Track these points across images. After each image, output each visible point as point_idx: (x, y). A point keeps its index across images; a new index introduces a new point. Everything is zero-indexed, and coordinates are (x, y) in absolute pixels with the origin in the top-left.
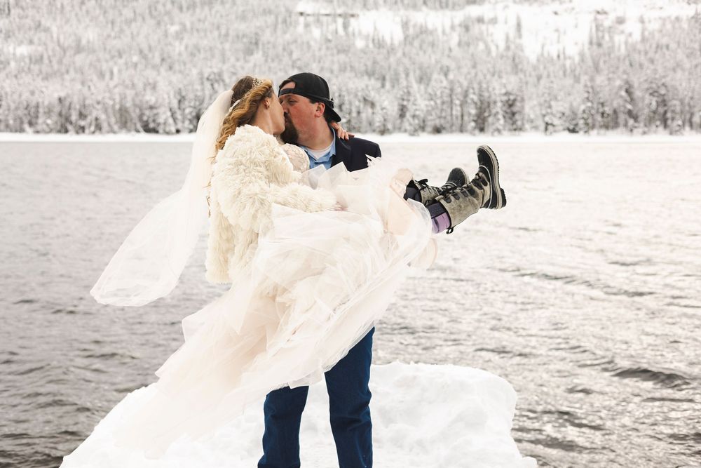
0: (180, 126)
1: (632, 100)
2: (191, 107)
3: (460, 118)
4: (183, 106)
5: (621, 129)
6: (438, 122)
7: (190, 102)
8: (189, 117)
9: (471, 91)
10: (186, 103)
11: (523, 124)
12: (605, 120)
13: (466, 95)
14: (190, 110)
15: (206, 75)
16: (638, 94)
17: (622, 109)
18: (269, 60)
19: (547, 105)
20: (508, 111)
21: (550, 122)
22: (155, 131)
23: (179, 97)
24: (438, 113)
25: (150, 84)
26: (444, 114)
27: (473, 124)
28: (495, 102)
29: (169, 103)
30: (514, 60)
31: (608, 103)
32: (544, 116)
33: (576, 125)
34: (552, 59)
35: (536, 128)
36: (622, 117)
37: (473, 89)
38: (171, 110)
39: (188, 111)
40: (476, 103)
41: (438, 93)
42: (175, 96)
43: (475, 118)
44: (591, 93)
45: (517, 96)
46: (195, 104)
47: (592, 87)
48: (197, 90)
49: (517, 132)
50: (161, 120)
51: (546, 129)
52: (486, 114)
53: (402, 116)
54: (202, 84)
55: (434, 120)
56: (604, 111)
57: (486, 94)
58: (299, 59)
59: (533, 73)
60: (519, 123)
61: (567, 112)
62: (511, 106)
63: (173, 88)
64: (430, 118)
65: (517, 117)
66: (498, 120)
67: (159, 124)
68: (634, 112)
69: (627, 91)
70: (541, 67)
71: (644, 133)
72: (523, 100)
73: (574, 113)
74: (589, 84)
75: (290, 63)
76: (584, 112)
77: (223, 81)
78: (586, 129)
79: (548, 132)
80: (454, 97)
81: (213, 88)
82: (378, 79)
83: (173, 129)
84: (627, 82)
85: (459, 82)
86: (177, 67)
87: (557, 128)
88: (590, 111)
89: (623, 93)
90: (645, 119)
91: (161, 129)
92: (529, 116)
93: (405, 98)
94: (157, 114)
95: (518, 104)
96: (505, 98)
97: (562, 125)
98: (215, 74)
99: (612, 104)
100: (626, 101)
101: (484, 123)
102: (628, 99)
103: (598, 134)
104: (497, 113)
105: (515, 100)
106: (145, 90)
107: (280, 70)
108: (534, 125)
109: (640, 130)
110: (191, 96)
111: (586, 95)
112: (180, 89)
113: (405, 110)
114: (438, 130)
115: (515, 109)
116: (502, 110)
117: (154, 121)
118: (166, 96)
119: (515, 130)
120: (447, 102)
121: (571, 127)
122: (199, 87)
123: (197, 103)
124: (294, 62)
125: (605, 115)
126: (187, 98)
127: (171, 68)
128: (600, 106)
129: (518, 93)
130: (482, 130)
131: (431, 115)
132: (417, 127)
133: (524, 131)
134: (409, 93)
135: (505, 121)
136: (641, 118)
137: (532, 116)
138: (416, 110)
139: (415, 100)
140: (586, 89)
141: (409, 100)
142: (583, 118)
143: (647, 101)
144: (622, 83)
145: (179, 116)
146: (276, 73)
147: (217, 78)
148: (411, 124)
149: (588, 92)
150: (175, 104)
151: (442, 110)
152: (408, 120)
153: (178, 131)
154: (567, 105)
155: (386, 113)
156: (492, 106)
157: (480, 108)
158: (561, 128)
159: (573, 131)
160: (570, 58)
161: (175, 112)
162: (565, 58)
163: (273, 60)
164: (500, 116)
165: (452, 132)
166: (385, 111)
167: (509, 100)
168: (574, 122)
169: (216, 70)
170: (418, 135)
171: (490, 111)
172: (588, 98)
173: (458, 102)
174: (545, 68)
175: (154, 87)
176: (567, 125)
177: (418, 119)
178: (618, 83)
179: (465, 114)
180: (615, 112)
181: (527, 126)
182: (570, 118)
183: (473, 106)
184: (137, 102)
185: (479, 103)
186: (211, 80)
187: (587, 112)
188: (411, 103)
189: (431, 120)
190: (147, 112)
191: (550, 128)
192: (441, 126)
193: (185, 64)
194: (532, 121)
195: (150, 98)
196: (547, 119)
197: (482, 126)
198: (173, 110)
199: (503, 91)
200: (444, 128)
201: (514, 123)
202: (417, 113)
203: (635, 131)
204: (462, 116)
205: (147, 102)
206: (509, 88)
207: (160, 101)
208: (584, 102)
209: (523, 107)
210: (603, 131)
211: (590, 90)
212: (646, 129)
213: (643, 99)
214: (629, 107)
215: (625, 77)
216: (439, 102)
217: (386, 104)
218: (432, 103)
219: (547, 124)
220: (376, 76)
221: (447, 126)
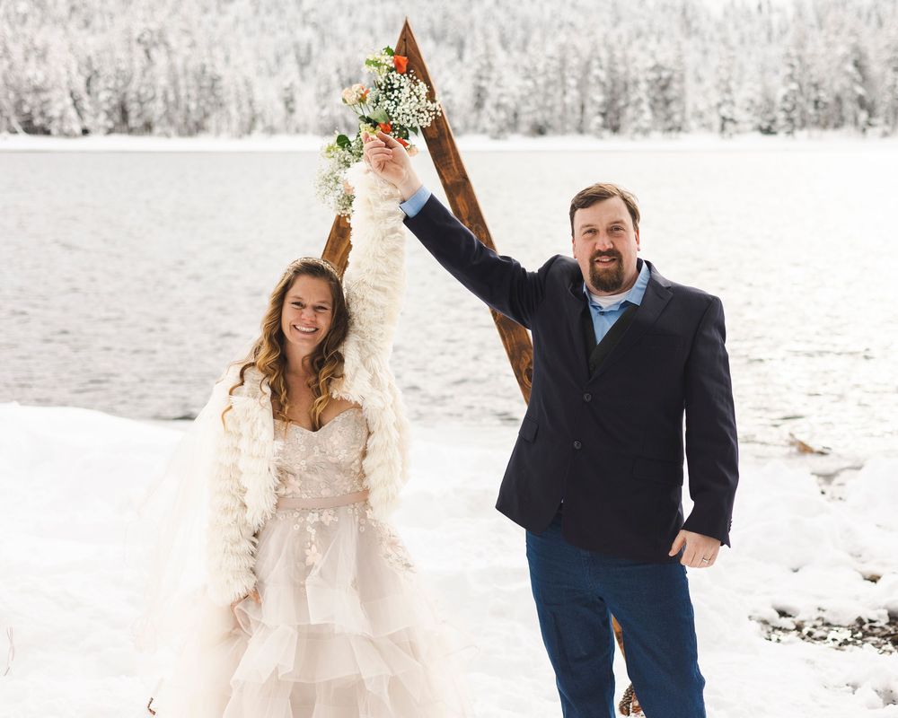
0: (88, 123)
1: (865, 79)
2: (108, 89)
3: (578, 109)
4: (94, 88)
5: (848, 129)
6: (539, 117)
7: (107, 81)
8: (106, 107)
9: (595, 63)
10: (101, 83)
11: (684, 119)
12: (821, 113)
13: (586, 69)
14: (108, 94)
15: (136, 34)
16: (875, 69)
17: (848, 94)
18: (263, 11)
19: (723, 87)
20: (659, 97)
21: (729, 116)
22: (46, 132)
23: (87, 73)
24: (540, 98)
25: (36, 49)
26: (549, 103)
27: (599, 120)
28: (636, 83)
29: (69, 83)
30: (684, 13)
31: (826, 85)
32: (719, 105)
33: (773, 121)
34: (749, 12)
35: (708, 127)
36: (849, 107)
37: (599, 59)
38: (72, 95)
39: (103, 96)
40: (603, 84)
41: (541, 67)
42: (79, 71)
43: (603, 110)
44: (798, 66)
45: (674, 71)
46: (116, 84)
47: (800, 58)
48: (120, 60)
49: (674, 134)
50: (54, 112)
51: (723, 128)
52: (621, 103)
53: (479, 105)
54: (130, 50)
55: (534, 112)
56: (819, 97)
57: (621, 69)
58: (313, 10)
59: (717, 36)
60: (677, 118)
61: (759, 100)
62: (664, 88)
63: (77, 56)
64: (525, 109)
65: (674, 107)
66: (642, 112)
67: (51, 120)
68: (868, 100)
69: (856, 64)
70: (730, 26)
71: (885, 134)
72: (682, 79)
73: (770, 102)
74: (793, 52)
75: (299, 16)
76: (785, 99)
77: (167, 44)
78: (788, 129)
79: (726, 135)
80: (567, 74)
81: (149, 57)
82: (452, 44)
83: (77, 128)
84: (856, 49)
85: (574, 47)
86: (97, 22)
87: (740, 127)
88: (795, 98)
89: (850, 68)
90: (887, 112)
91: (54, 128)
92: (695, 106)
93: (484, 74)
94: (47, 102)
95: (675, 86)
96: (653, 76)
97: (751, 121)
98: (151, 32)
99: (831, 85)
100: (854, 80)
101: (618, 118)
102: (858, 77)
103: (810, 137)
104: (640, 101)
105: (670, 79)
106: (26, 59)
107: (282, 28)
108: (705, 121)
109: (878, 130)
110: (108, 70)
111: (788, 70)
112: (89, 58)
113: (483, 94)
114: (540, 131)
115: (671, 94)
116: (648, 95)
117: (42, 114)
118: (63, 71)
119: (670, 130)
120: (555, 81)
121: (765, 125)
122: (121, 55)
123: (120, 83)
124: (305, 15)
125: (820, 105)
126: (101, 73)
127: (87, 24)
128: (812, 89)
129: (674, 67)
130: (615, 129)
131: (528, 104)
132: (504, 125)
133: (687, 132)
134: (490, 67)
135: (655, 115)
136: (881, 109)
137: (702, 107)
138: (502, 95)
139: (500, 78)
140: (789, 61)
141: (489, 79)
142: (784, 110)
143: (889, 82)
144: (849, 52)
145: (86, 104)
146: (273, 34)
147: (156, 38)
148: (493, 120)
149: (792, 66)
150: (80, 83)
151: (547, 96)
152: (489, 113)
153: (85, 132)
154: (758, 88)
155: (450, 101)
156: (631, 88)
157: (612, 92)
158: (749, 126)
159: (768, 131)
160: (779, 10)
161: (80, 99)
162: (770, 11)
163: (269, 12)
164: (645, 106)
165: (564, 132)
166: (448, 97)
167: (660, 78)
168: (770, 117)
169: (153, 26)
170: (506, 138)
171: (627, 98)
172: (791, 77)
173: (572, 82)
174: (736, 27)
175: (43, 56)
176: (758, 120)
177: (506, 111)
178: (842, 50)
179: (588, 103)
180: (838, 99)
181: (693, 124)
182: (762, 110)
183: (598, 89)
184: (12, 81)
185: (609, 84)
186: (145, 43)
187: (790, 99)
188: (493, 83)
189: (528, 113)
190: (29, 99)
191: (729, 125)
192: (546, 123)
193: (112, 16)
194: (700, 115)
195: (34, 73)
196: (724, 111)
197: (615, 123)
198: (76, 94)
199: (651, 63)
200: (550, 127)
201: (669, 118)
202: (504, 100)
203: (870, 131)
204: (583, 107)
205: (29, 80)
206: (661, 58)
207: (53, 78)
208: (785, 84)
209: (683, 92)
210: (816, 132)
211: (796, 63)
212: (887, 128)
213: (883, 77)
214: (860, 90)
215: (853, 40)
216: (541, 81)
217: (451, 84)
218: (529, 83)
219: (724, 119)
220: (449, 40)
221: (557, 122)
